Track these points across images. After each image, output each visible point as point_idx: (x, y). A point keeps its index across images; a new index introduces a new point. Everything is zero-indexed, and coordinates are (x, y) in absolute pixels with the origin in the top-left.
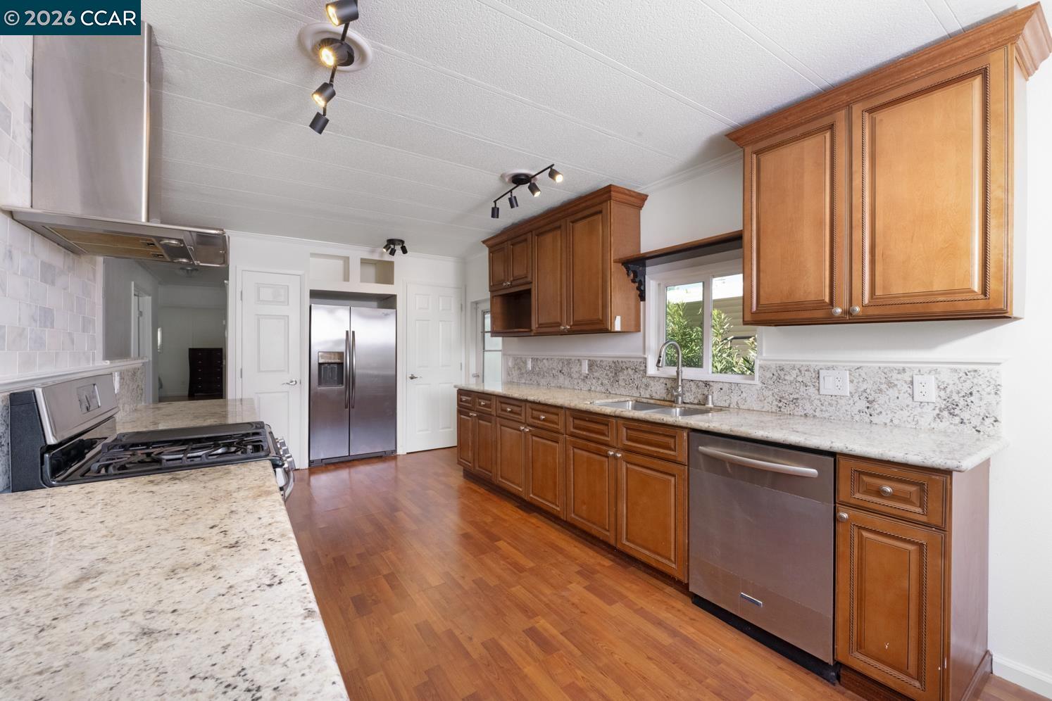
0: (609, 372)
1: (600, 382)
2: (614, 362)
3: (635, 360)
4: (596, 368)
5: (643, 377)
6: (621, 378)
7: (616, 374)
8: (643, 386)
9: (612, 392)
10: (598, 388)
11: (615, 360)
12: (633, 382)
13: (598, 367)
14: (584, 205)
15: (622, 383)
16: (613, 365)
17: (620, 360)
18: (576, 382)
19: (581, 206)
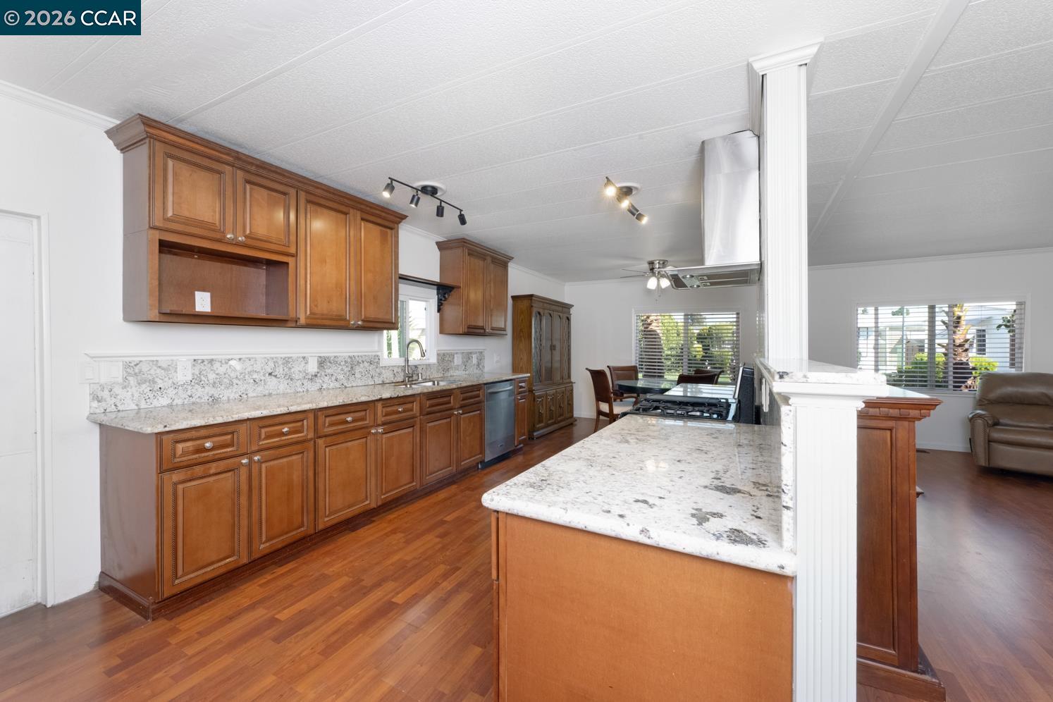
0: (344, 367)
1: (333, 378)
2: (350, 357)
3: (370, 354)
4: (329, 364)
5: (377, 368)
6: (357, 371)
7: (352, 368)
8: (377, 375)
9: (347, 386)
10: (332, 384)
11: (351, 354)
12: (368, 373)
13: (330, 362)
14: (377, 212)
15: (358, 375)
16: (349, 360)
17: (355, 354)
18: (299, 383)
19: (374, 211)
